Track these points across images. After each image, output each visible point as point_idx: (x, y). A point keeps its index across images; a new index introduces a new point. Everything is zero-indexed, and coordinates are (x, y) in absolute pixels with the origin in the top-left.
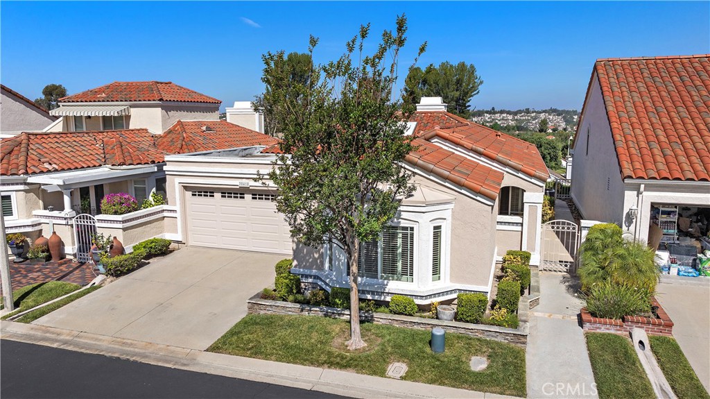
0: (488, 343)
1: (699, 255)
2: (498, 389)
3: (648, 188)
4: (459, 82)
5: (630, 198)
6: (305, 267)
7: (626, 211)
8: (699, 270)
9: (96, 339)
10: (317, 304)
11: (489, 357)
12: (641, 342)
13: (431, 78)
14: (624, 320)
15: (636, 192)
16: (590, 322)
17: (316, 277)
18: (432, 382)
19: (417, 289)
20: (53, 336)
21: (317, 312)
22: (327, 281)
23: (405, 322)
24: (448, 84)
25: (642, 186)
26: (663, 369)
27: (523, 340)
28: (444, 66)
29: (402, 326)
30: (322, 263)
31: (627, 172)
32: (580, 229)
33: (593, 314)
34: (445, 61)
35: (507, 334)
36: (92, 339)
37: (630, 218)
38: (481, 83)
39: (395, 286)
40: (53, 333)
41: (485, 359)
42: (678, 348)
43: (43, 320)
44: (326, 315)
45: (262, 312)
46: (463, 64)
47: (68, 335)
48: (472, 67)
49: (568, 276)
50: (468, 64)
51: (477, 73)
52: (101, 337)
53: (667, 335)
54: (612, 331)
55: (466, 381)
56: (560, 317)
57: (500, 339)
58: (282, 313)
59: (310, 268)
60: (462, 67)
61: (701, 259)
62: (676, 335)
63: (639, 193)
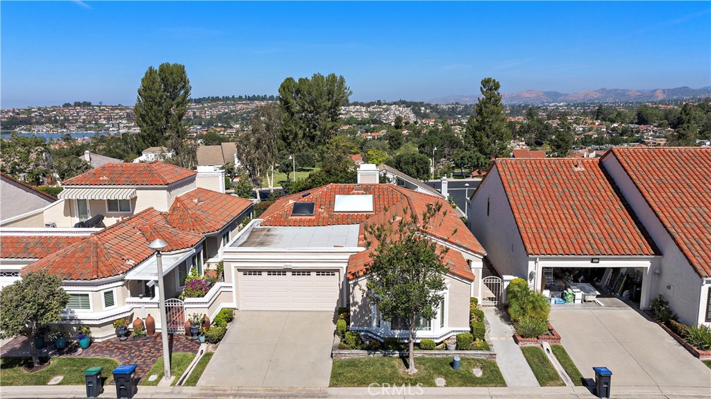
0: (478, 360)
1: (565, 291)
2: (493, 384)
3: (541, 259)
4: (330, 93)
5: (531, 264)
6: (359, 326)
7: (529, 272)
8: (565, 300)
9: (254, 390)
10: (376, 349)
11: (481, 368)
12: (547, 349)
13: (305, 89)
14: (538, 338)
15: (534, 262)
16: (521, 341)
17: (366, 331)
18: (461, 386)
19: (433, 334)
20: (221, 392)
21: (379, 354)
22: (379, 334)
23: (431, 354)
24: (321, 94)
25: (538, 259)
26: (560, 363)
27: (494, 356)
28: (317, 78)
29: (430, 356)
30: (371, 323)
31: (530, 251)
32: (503, 281)
33: (522, 336)
34: (316, 73)
35: (486, 354)
36: (250, 390)
37: (532, 276)
38: (351, 93)
39: (421, 334)
40: (218, 390)
41: (479, 369)
42: (564, 350)
43: (201, 382)
44: (384, 356)
45: (343, 358)
46: (333, 76)
47: (231, 390)
48: (342, 78)
49: (497, 309)
50: (338, 75)
51: (347, 84)
52: (255, 389)
53: (558, 344)
54: (533, 345)
55: (478, 383)
56: (504, 339)
57: (483, 357)
58: (356, 357)
59: (363, 326)
60: (333, 78)
61: (566, 294)
62: (562, 343)
63: (536, 262)
